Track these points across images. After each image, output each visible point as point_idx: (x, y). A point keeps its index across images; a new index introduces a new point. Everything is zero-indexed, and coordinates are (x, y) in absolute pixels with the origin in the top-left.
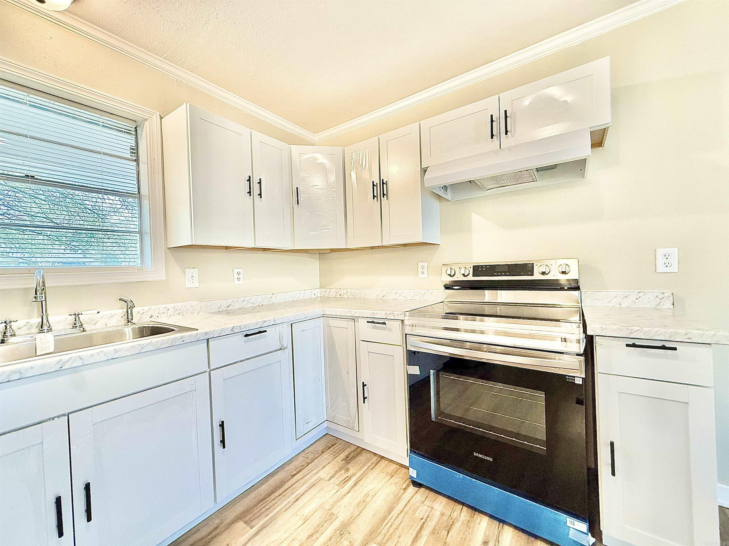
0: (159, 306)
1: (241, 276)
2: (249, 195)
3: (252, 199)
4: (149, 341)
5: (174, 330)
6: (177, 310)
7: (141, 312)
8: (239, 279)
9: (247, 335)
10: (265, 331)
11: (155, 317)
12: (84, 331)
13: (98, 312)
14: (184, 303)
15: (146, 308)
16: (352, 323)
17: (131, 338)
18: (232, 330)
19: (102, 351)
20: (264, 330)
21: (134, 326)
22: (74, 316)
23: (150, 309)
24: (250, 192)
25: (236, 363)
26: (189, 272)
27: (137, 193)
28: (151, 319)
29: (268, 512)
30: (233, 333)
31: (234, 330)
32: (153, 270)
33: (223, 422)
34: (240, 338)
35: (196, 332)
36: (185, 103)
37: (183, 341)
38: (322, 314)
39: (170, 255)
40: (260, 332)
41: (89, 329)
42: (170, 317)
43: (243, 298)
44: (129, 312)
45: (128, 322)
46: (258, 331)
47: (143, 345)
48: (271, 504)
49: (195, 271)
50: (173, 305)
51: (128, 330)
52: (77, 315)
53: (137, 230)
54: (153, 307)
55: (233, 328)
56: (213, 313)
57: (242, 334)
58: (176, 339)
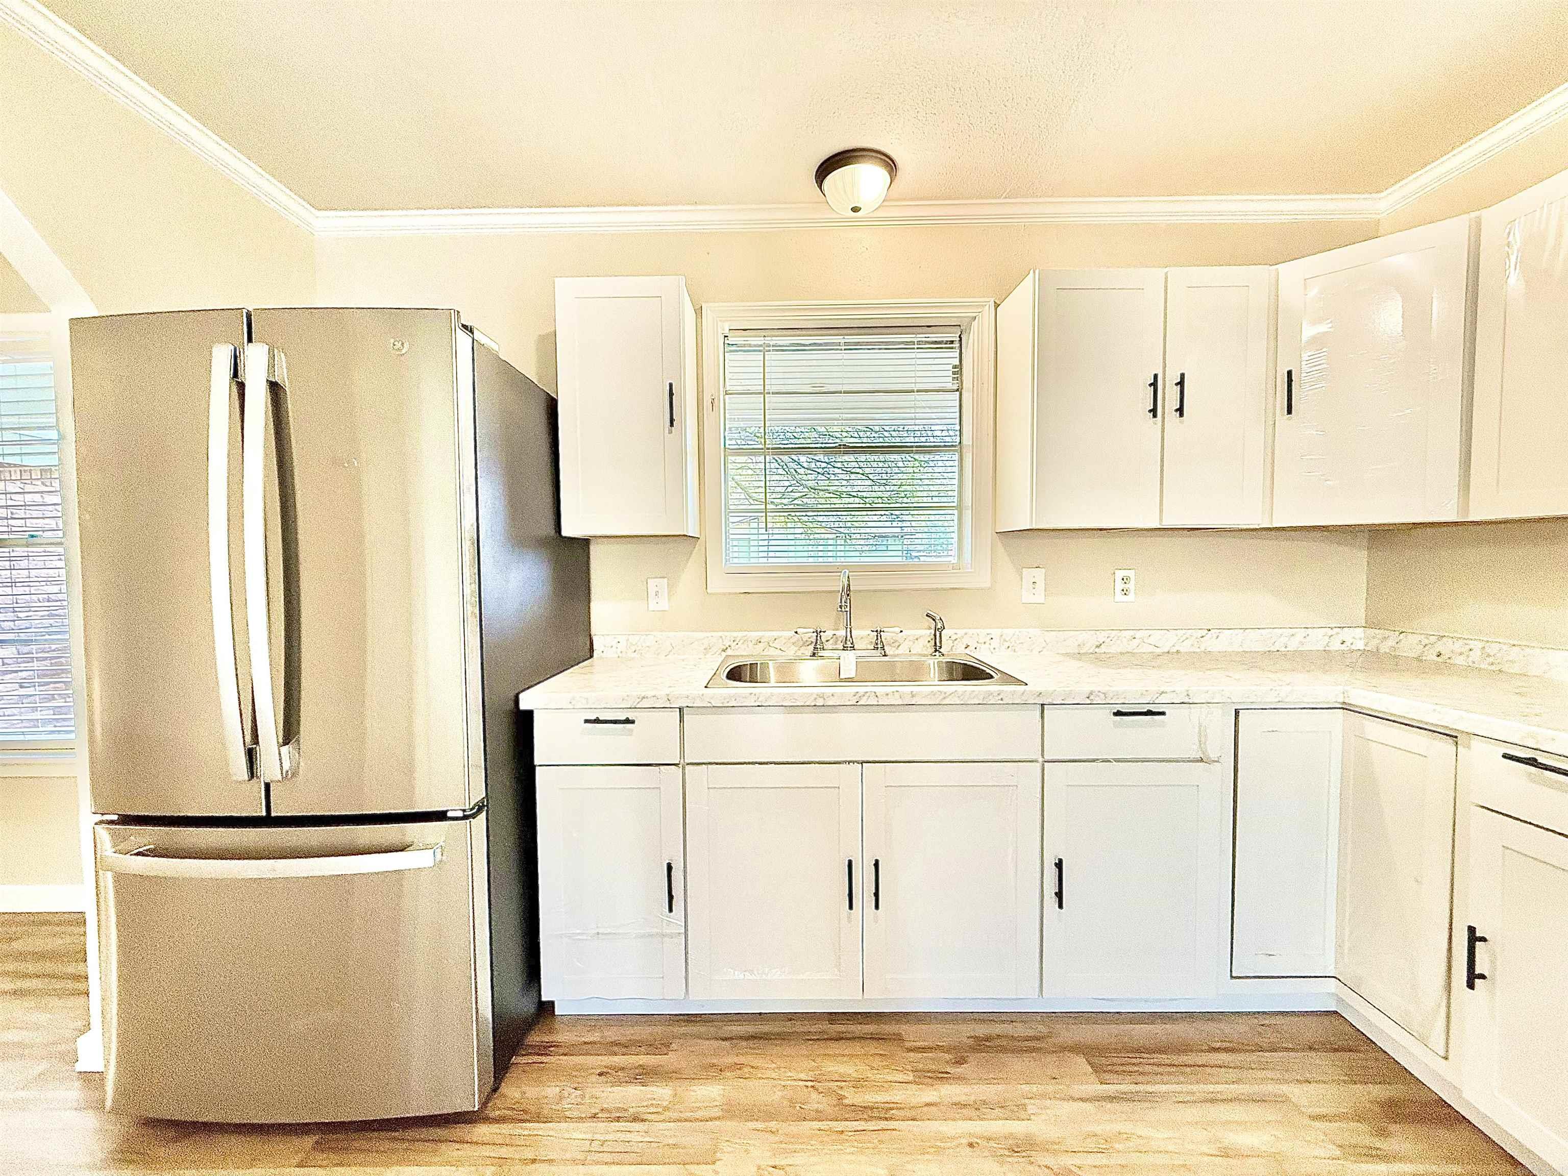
0: (978, 631)
1: (1131, 586)
2: (1152, 416)
3: (1160, 424)
4: (953, 689)
5: (992, 677)
6: (1005, 640)
7: (953, 638)
8: (1125, 592)
9: (1118, 713)
10: (1163, 713)
11: (972, 648)
12: (885, 655)
13: (901, 631)
14: (1017, 630)
15: (961, 632)
16: (1447, 746)
17: (937, 679)
18: (1088, 698)
19: (897, 691)
20: (1161, 710)
21: (941, 659)
22: (876, 633)
23: (966, 634)
24: (1154, 411)
25: (1094, 761)
26: (1030, 574)
27: (957, 444)
28: (967, 651)
29: (1140, 1078)
30: (1089, 702)
31: (1092, 697)
32: (973, 570)
33: (1061, 861)
34: (1105, 715)
35: (1023, 687)
36: (1032, 272)
37: (1002, 699)
38: (1341, 700)
39: (999, 544)
40: (1150, 713)
41: (891, 653)
42: (993, 651)
43: (1132, 633)
44: (938, 633)
45: (936, 651)
46: (1145, 710)
47: (945, 693)
48: (1148, 1068)
49: (1039, 575)
50: (999, 631)
51: (932, 662)
52: (879, 632)
53: (955, 504)
54: (970, 632)
55: (1091, 693)
56: (1067, 654)
57: (1109, 708)
58: (990, 694)
